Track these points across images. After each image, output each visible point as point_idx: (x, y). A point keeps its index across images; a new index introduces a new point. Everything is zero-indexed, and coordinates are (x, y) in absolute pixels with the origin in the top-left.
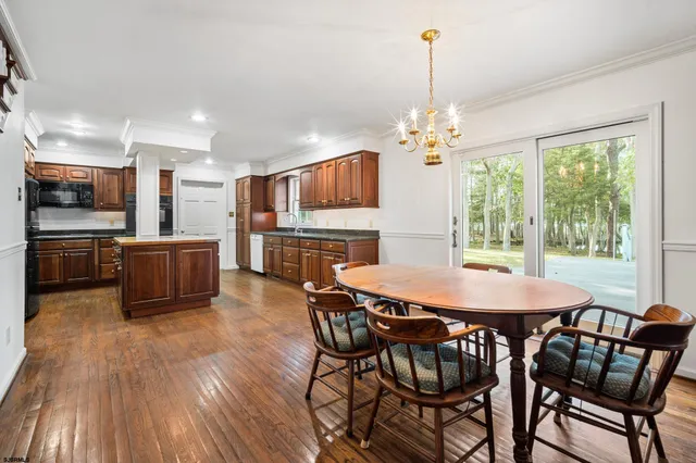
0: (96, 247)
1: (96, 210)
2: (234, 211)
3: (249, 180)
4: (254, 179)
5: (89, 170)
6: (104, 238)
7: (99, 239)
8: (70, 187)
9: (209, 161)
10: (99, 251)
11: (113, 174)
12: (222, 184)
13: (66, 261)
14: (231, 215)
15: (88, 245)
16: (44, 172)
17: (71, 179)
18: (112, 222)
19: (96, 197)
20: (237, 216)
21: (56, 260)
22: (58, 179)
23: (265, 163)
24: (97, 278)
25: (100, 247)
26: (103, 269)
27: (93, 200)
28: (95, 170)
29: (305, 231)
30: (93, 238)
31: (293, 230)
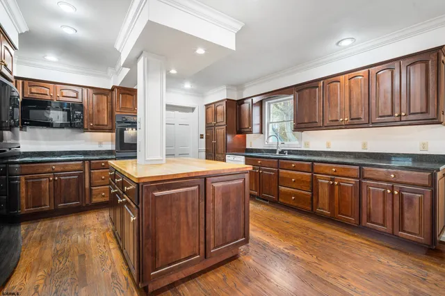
0: (87, 170)
1: (86, 130)
2: (204, 133)
3: (224, 103)
4: (229, 102)
5: (79, 90)
6: (95, 160)
7: (90, 160)
8: (61, 106)
9: (188, 86)
10: (90, 173)
11: (101, 94)
12: (193, 109)
13: (56, 184)
14: (202, 137)
15: (78, 168)
16: (34, 90)
17: (61, 99)
18: (100, 143)
19: (86, 117)
20: (206, 138)
21: (46, 185)
22: (48, 98)
23: (240, 86)
24: (87, 202)
25: (90, 169)
26: (94, 192)
27: (83, 119)
28: (85, 90)
29: (290, 152)
30: (84, 160)
31: (274, 151)
